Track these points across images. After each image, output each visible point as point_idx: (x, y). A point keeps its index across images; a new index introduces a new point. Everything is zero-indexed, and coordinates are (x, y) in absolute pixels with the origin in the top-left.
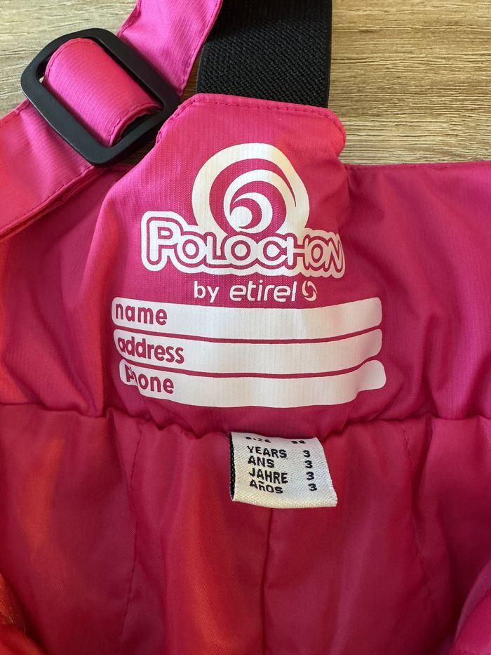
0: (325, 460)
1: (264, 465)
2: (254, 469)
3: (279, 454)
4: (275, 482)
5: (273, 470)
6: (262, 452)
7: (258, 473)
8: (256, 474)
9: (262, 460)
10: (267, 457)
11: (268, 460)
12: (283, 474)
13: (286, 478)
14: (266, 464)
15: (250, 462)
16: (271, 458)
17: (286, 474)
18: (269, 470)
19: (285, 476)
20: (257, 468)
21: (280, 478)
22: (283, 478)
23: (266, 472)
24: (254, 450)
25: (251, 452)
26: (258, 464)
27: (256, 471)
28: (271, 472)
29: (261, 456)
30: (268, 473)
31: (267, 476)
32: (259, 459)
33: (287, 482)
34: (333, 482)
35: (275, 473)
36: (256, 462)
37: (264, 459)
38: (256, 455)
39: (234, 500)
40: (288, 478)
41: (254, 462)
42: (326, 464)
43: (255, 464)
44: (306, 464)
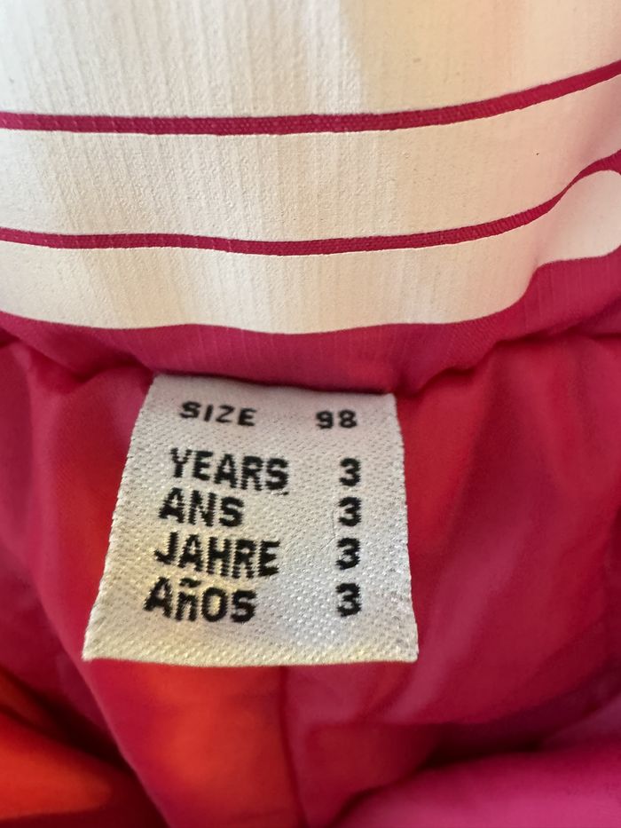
0: (401, 493)
1: (208, 518)
2: (174, 537)
3: (264, 476)
4: (236, 576)
5: (235, 534)
6: (211, 472)
7: (186, 549)
8: (180, 552)
9: (205, 503)
10: (223, 490)
11: (227, 501)
12: (266, 545)
13: (272, 557)
14: (218, 514)
15: (166, 511)
16: (237, 493)
17: (276, 545)
18: (222, 534)
19: (271, 551)
20: (185, 531)
21: (256, 560)
22: (266, 558)
23: (213, 541)
24: (188, 468)
25: (178, 473)
26: (192, 521)
27: (182, 543)
28: (227, 543)
29: (206, 489)
30: (220, 547)
31: (214, 554)
32: (196, 498)
33: (273, 571)
34: (413, 583)
35: (242, 543)
36: (186, 510)
37: (212, 496)
38: (188, 485)
39: (88, 654)
40: (282, 558)
41: (178, 513)
42: (403, 511)
43: (180, 520)
44: (341, 512)
